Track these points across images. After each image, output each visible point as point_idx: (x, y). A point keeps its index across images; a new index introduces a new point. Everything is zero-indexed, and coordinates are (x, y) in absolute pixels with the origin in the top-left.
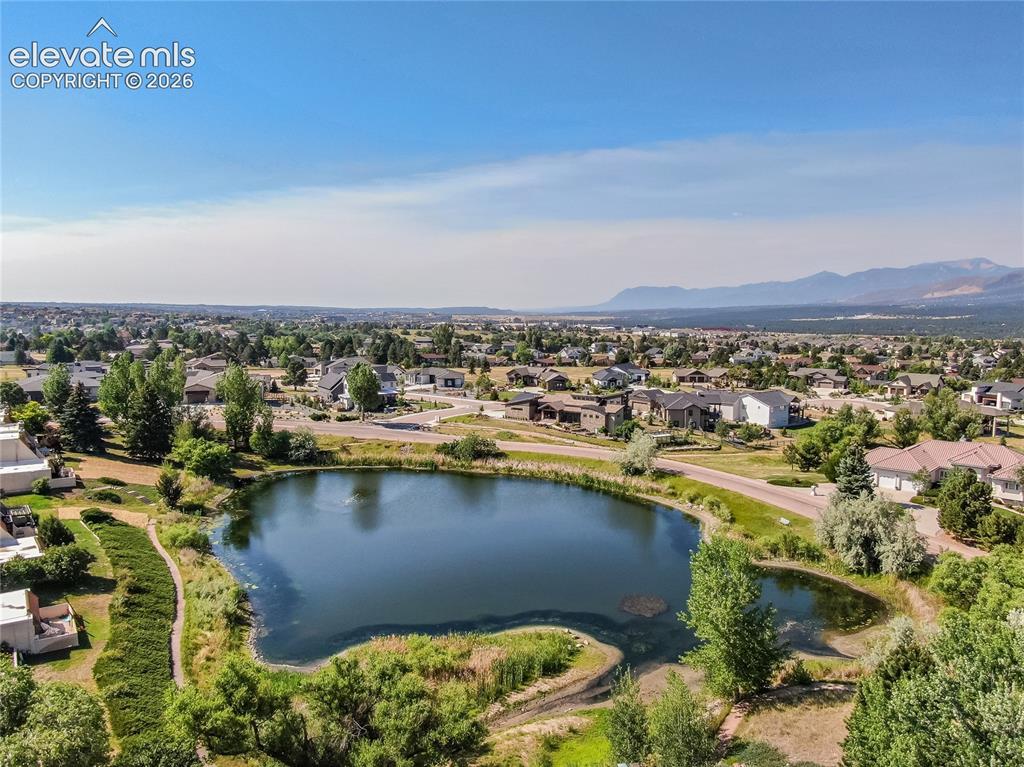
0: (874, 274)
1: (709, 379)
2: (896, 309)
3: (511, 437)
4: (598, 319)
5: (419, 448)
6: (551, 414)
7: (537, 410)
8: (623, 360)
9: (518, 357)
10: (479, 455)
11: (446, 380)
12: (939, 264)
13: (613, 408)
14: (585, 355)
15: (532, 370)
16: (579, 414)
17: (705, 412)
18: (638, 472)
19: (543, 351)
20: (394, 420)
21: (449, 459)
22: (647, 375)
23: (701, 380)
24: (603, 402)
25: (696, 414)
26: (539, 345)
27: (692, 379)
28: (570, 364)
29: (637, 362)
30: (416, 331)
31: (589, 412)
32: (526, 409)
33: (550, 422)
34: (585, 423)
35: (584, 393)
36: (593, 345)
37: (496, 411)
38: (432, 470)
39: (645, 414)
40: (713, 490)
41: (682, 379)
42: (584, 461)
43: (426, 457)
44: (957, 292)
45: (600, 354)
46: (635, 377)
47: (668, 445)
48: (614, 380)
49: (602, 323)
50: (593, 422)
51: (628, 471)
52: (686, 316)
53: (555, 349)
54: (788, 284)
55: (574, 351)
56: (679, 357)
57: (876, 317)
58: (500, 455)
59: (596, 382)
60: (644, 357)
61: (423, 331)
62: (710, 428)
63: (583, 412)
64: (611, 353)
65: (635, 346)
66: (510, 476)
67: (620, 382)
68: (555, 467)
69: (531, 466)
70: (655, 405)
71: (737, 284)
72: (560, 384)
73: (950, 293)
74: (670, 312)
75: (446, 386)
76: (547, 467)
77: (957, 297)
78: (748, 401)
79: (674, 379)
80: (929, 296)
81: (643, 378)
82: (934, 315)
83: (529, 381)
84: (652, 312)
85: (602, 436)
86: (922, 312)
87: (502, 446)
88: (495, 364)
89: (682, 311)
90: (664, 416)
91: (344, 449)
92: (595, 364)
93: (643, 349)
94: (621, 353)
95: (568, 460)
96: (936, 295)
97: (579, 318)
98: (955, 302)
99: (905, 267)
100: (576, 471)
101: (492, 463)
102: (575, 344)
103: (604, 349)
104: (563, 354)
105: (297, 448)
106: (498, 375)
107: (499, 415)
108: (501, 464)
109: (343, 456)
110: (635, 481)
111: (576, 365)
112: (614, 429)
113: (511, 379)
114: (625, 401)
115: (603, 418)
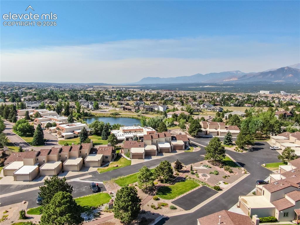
0: (211, 74)
1: (156, 103)
2: (215, 85)
3: (121, 112)
4: (136, 87)
5: (107, 114)
6: (127, 109)
7: (124, 109)
8: (141, 100)
9: (117, 99)
10: (117, 115)
11: (106, 104)
12: (228, 72)
13: (136, 108)
14: (132, 98)
15: (122, 102)
16: (131, 109)
17: (152, 109)
18: (139, 116)
19: (122, 97)
20: (101, 111)
21: (112, 115)
22: (144, 103)
23: (155, 104)
24: (135, 107)
25: (150, 109)
26: (121, 96)
27: (153, 104)
28: (129, 101)
29: (144, 100)
30: (87, 91)
31: (133, 109)
32: (123, 108)
33: (127, 110)
34: (132, 110)
35: (132, 106)
36: (134, 96)
37: (117, 109)
38: (110, 117)
39: (142, 109)
40: (148, 117)
41: (151, 103)
42: (132, 115)
43: (109, 115)
44: (231, 80)
45: (136, 98)
46: (142, 103)
47: (145, 113)
48: (138, 104)
49: (137, 88)
50: (133, 110)
51: (138, 116)
52: (161, 86)
53: (125, 97)
54: (189, 77)
55: (130, 97)
56: (153, 99)
57: (210, 87)
58: (120, 115)
59: (134, 104)
60: (145, 99)
61: (89, 92)
62: (152, 111)
63: (132, 109)
64: (138, 98)
65: (144, 96)
66: (122, 117)
67: (139, 104)
68: (128, 116)
69: (124, 116)
70: (144, 108)
71: (175, 77)
72: (128, 104)
73: (230, 80)
74: (157, 85)
75: (106, 105)
76: (127, 116)
77: (231, 81)
78: (160, 107)
79: (150, 103)
80: (225, 81)
81: (143, 103)
82: (224, 86)
83: (121, 104)
84: (151, 85)
85: (135, 112)
86: (221, 85)
87: (120, 114)
88: (113, 101)
89: (160, 84)
90: (145, 109)
91: (96, 114)
92: (134, 100)
93: (146, 96)
94: (140, 98)
95: (130, 115)
96: (227, 80)
97: (131, 87)
98: (230, 83)
99: (219, 72)
100: (131, 116)
101: (119, 116)
102: (130, 96)
103: (137, 97)
104: (127, 98)
105: (89, 114)
106: (115, 103)
107: (118, 110)
108: (120, 116)
109: (96, 115)
110: (139, 117)
111: (130, 101)
112: (137, 111)
113: (118, 104)
114: (139, 107)
115: (135, 109)
